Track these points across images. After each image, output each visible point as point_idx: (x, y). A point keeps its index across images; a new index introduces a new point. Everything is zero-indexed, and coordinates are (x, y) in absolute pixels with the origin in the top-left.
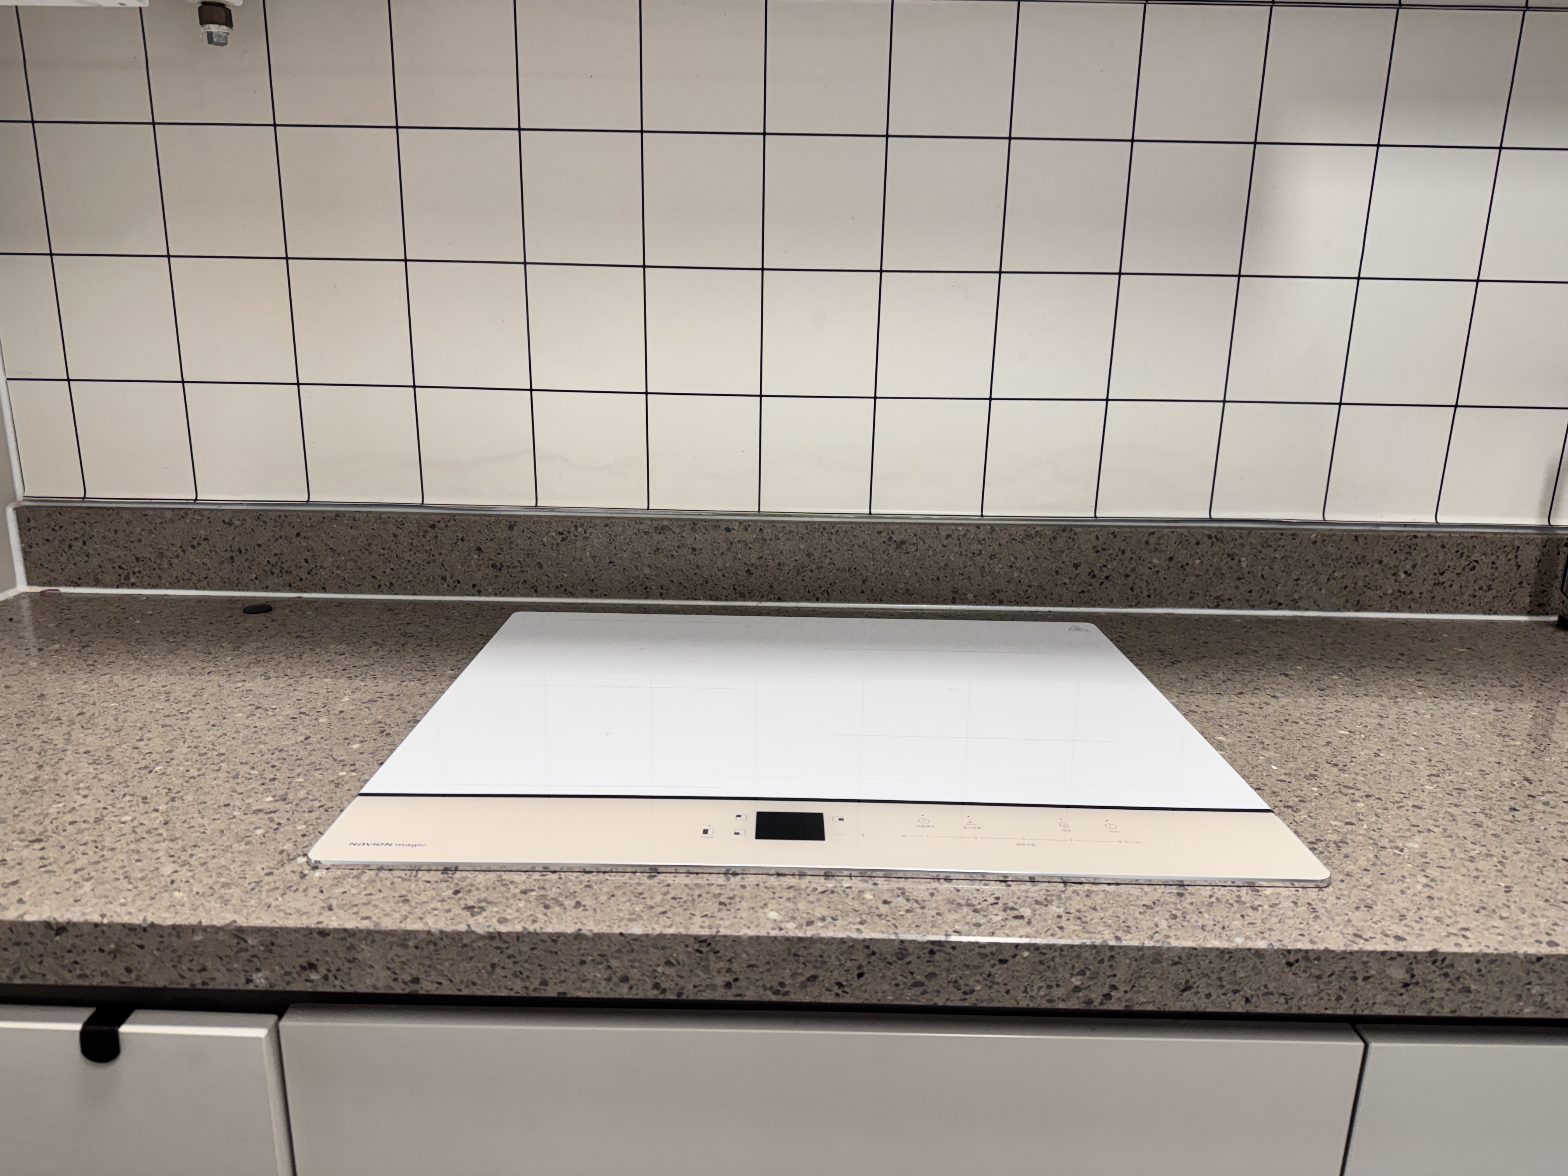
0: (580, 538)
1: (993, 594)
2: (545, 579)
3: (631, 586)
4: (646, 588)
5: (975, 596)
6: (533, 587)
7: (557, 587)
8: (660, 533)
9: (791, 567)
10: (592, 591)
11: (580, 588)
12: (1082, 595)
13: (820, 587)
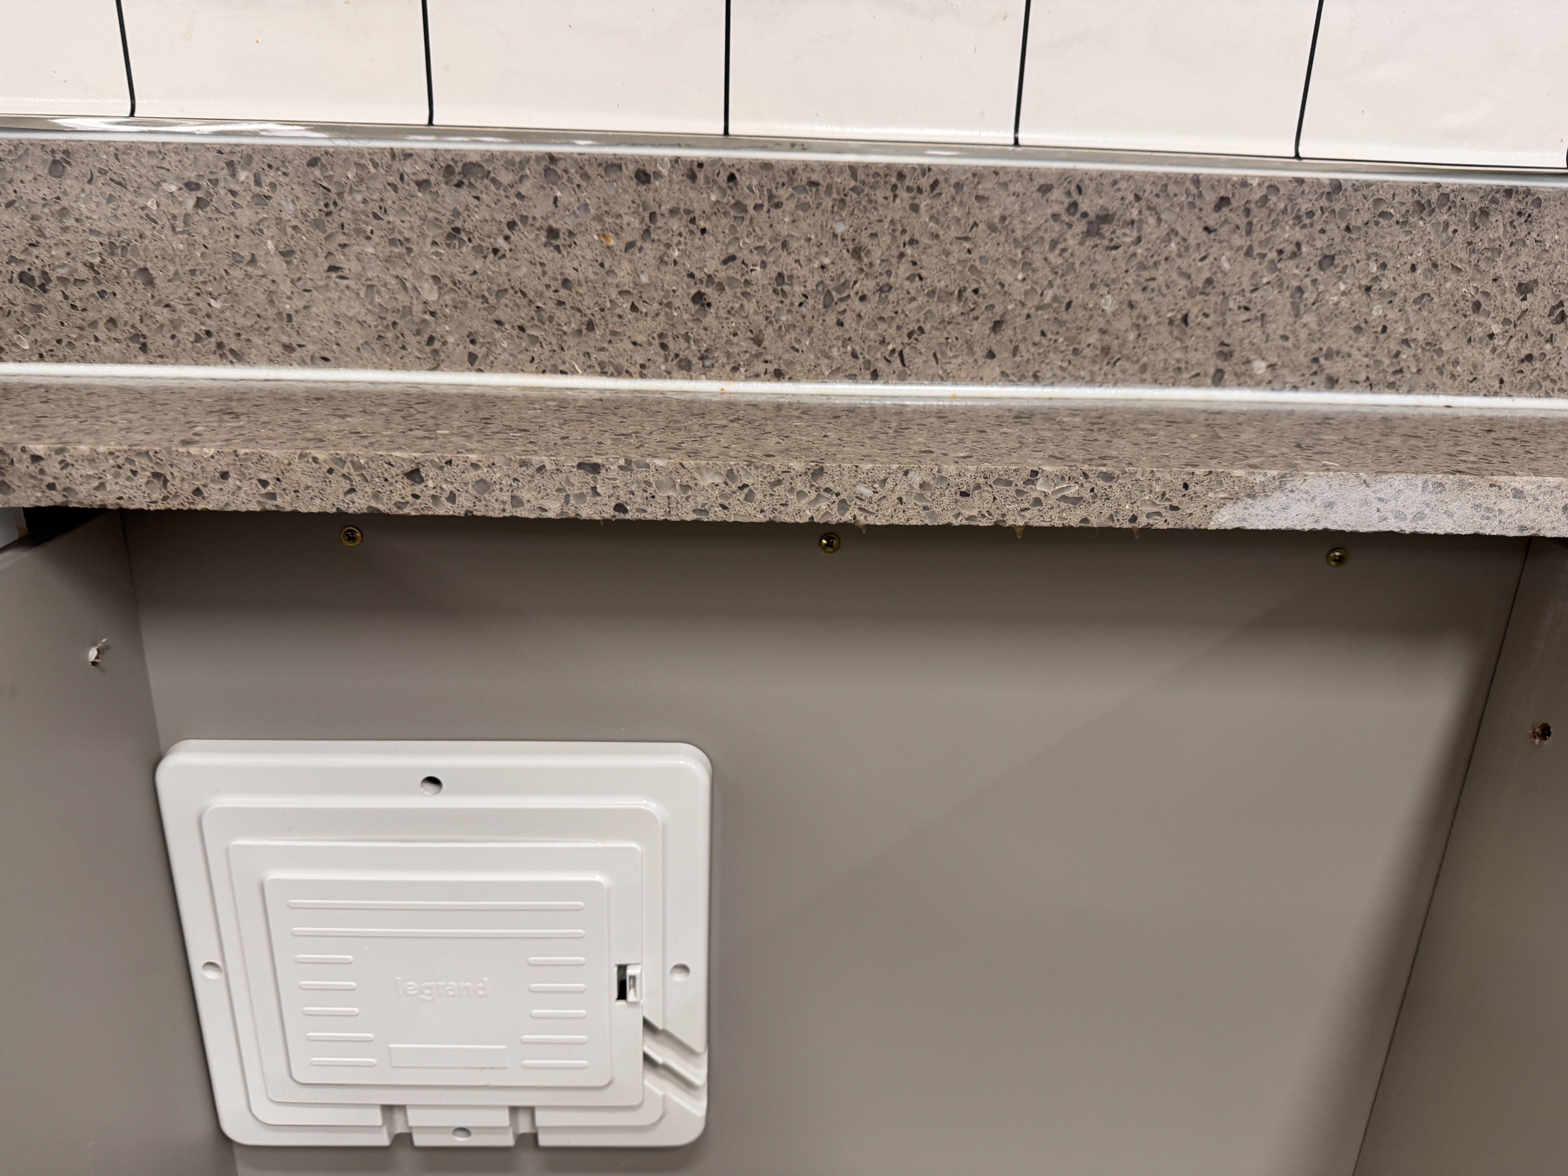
0: (245, 199)
1: (1316, 360)
2: (162, 315)
3: (390, 335)
4: (431, 340)
5: (1272, 366)
6: (136, 337)
7: (198, 339)
8: (459, 185)
9: (811, 285)
10: (288, 348)
11: (257, 340)
12: (1526, 367)
13: (883, 342)
